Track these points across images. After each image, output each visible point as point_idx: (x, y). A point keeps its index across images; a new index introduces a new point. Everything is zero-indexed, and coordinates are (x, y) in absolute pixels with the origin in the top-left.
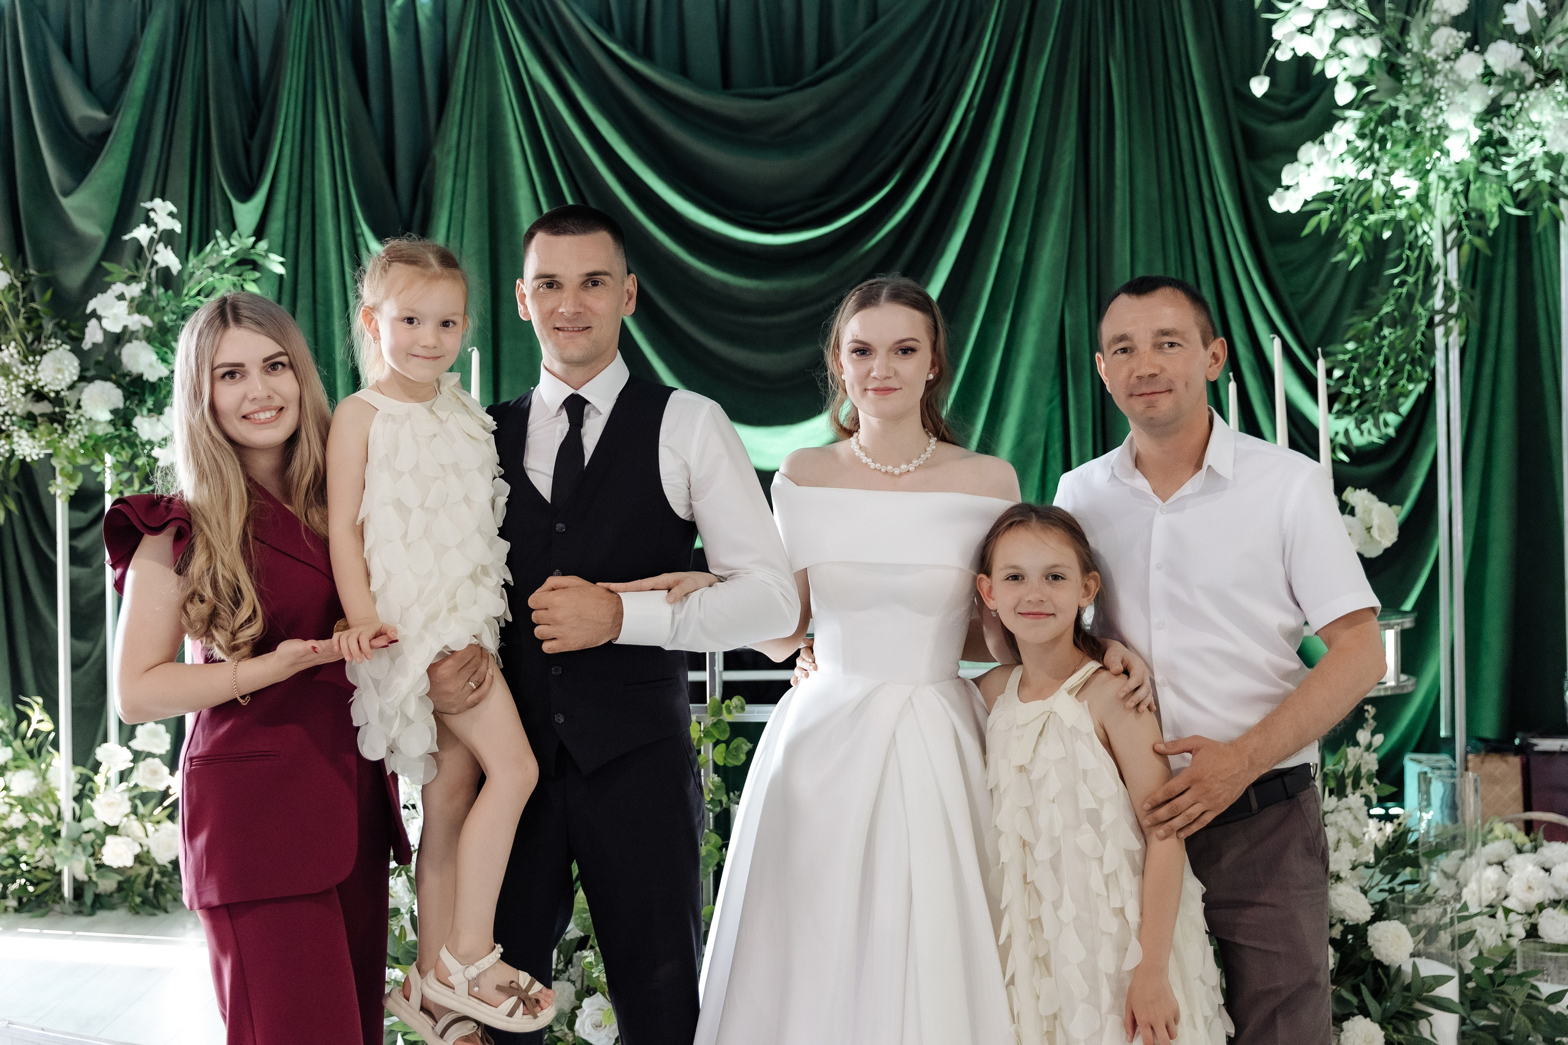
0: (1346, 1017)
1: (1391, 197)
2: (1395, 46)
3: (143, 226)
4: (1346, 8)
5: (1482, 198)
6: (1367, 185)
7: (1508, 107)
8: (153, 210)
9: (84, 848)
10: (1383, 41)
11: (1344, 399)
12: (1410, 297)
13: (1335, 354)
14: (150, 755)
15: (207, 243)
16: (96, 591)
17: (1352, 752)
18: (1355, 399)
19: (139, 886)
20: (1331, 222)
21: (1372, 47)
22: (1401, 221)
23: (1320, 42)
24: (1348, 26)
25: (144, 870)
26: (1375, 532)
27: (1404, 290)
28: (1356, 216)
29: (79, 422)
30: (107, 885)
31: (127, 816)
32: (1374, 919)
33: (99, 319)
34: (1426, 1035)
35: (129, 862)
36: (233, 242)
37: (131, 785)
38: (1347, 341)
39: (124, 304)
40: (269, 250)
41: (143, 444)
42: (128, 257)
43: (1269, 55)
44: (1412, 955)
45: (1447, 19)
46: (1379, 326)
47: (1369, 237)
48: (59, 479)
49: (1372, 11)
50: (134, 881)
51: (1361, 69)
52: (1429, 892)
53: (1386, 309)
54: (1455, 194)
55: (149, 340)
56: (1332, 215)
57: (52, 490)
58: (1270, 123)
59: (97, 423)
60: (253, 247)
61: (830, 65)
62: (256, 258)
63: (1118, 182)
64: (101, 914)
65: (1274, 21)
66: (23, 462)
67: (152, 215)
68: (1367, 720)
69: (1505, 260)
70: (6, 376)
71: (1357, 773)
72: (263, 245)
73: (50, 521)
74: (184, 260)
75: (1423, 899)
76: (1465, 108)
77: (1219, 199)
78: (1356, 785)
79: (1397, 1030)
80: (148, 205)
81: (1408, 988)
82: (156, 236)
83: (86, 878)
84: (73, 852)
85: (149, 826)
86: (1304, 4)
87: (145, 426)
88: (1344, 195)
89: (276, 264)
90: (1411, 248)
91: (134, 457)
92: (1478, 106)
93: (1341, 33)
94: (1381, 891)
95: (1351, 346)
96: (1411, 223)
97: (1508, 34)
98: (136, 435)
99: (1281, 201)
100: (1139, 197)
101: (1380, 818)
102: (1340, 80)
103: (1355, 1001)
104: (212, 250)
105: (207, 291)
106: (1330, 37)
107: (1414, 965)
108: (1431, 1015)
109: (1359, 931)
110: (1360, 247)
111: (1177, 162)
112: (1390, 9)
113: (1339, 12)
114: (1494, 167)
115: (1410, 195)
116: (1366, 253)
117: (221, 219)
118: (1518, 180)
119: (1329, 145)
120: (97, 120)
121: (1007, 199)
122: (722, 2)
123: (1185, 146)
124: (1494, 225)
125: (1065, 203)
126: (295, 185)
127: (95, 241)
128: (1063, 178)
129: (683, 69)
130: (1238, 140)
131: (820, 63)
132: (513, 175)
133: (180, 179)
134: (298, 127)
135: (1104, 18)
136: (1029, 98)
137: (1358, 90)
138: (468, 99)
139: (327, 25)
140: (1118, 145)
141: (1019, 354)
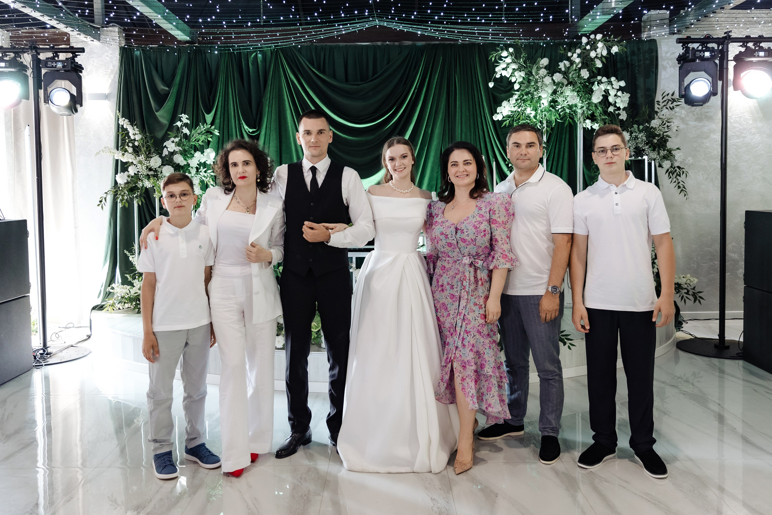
2: (529, 74)
3: (179, 122)
4: (517, 63)
5: (551, 117)
6: (519, 113)
7: (559, 91)
8: (182, 117)
10: (526, 72)
15: (197, 126)
20: (509, 123)
21: (523, 74)
23: (508, 73)
24: (517, 68)
29: (162, 177)
33: (167, 148)
36: (205, 126)
39: (174, 144)
40: (215, 129)
42: (175, 131)
43: (494, 76)
45: (544, 66)
48: (156, 193)
49: (524, 64)
51: (521, 80)
55: (181, 154)
56: (509, 121)
57: (154, 196)
58: (500, 94)
60: (210, 128)
61: (376, 76)
62: (211, 131)
63: (457, 110)
65: (497, 66)
66: (146, 188)
67: (182, 118)
69: (566, 133)
70: (141, 164)
72: (213, 127)
73: (154, 205)
74: (191, 132)
76: (547, 92)
80: (180, 116)
82: (183, 125)
86: (504, 62)
88: (513, 115)
89: (216, 133)
92: (550, 91)
93: (513, 69)
97: (560, 71)
99: (496, 117)
100: (463, 115)
102: (515, 83)
104: (199, 129)
105: (197, 140)
106: (511, 71)
111: (474, 104)
113: (514, 64)
114: (553, 108)
115: (532, 116)
117: (201, 119)
118: (561, 112)
119: (510, 101)
120: (165, 90)
121: (426, 115)
122: (345, 56)
123: (476, 100)
124: (554, 124)
125: (442, 117)
126: (223, 109)
127: (165, 125)
128: (442, 109)
129: (334, 77)
130: (491, 98)
131: (373, 75)
132: (285, 107)
133: (190, 108)
134: (224, 92)
135: (454, 64)
136: (432, 86)
137: (520, 85)
138: (272, 84)
139: (232, 64)
140: (457, 99)
141: (429, 159)
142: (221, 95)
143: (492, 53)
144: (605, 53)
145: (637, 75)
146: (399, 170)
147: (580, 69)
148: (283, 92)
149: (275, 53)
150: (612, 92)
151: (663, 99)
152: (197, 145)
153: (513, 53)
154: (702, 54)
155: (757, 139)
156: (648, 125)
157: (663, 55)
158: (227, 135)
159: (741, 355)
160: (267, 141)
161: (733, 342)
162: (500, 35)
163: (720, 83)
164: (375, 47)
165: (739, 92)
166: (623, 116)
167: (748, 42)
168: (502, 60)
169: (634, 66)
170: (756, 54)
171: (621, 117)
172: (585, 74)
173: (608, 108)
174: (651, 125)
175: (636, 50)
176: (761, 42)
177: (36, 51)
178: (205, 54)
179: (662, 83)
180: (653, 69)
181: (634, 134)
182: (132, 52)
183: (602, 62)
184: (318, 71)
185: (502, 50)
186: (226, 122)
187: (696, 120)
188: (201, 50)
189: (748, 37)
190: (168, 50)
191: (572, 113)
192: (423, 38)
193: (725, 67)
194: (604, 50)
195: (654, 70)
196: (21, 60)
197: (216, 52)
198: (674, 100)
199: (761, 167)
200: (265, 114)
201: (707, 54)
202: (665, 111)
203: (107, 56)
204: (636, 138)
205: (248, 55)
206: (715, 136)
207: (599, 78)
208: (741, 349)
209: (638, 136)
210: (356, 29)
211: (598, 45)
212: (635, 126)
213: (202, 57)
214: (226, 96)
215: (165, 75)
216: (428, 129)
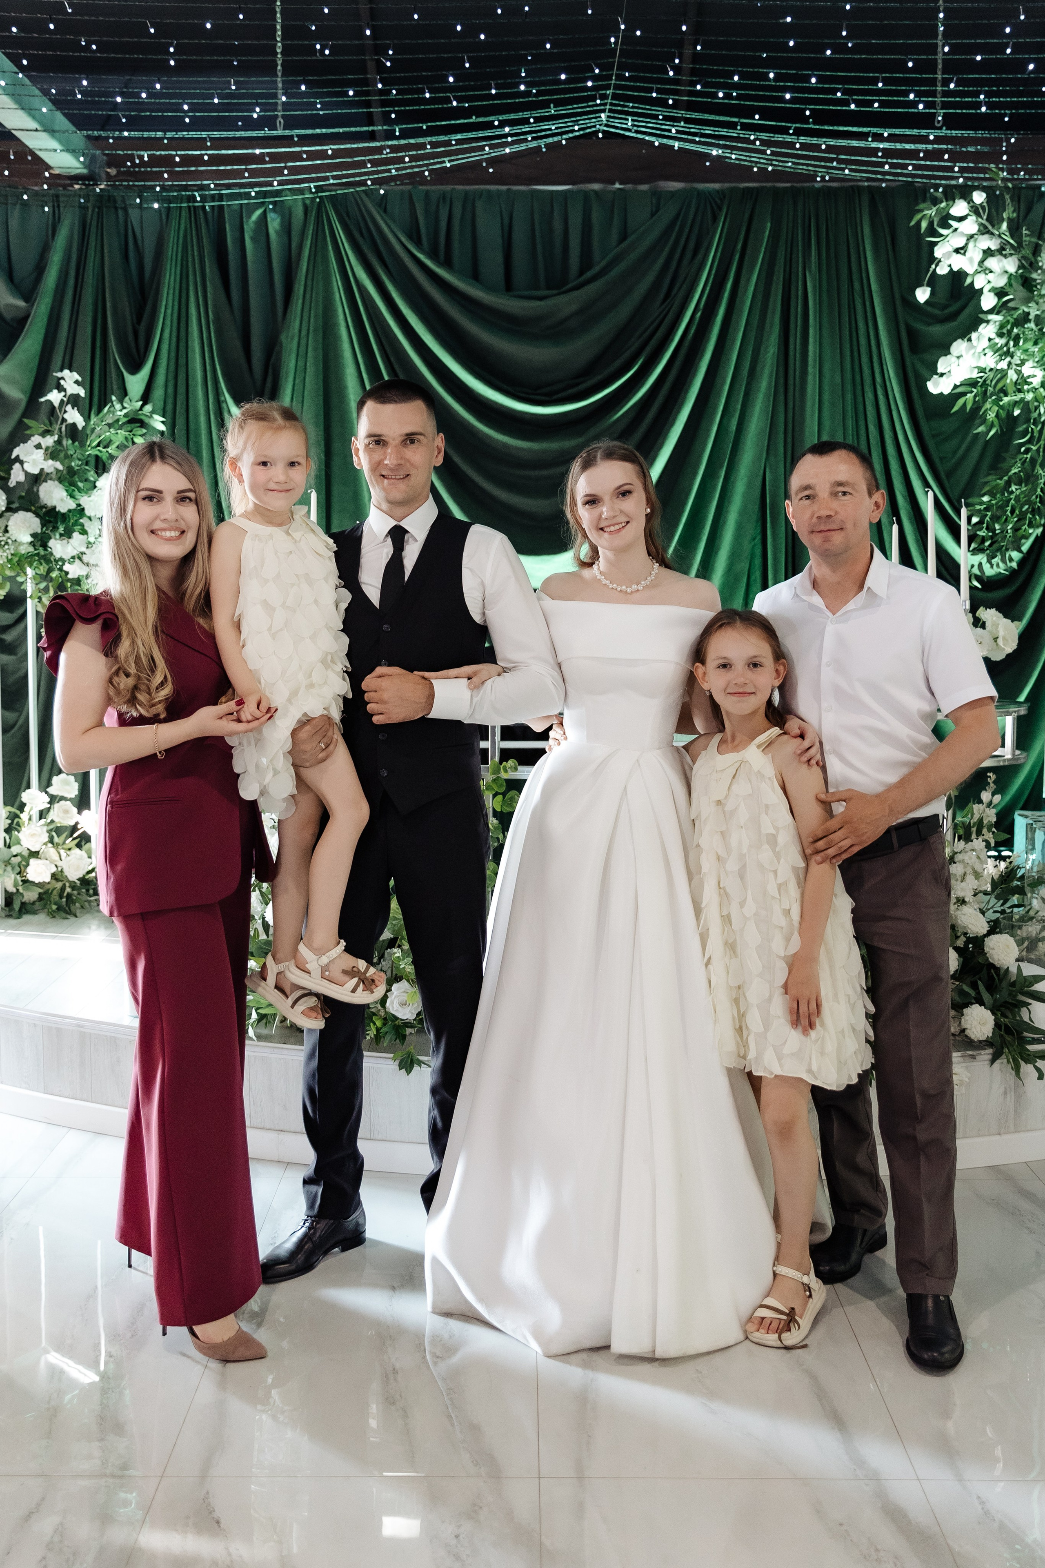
0: (966, 1005)
1: (1022, 382)
2: (1029, 265)
3: (55, 391)
4: (992, 234)
6: (1004, 374)
8: (63, 378)
9: (13, 868)
10: (1019, 260)
11: (979, 540)
12: (1033, 461)
13: (973, 505)
14: (62, 798)
15: (105, 406)
16: (21, 673)
17: (976, 807)
18: (987, 540)
19: (55, 897)
20: (975, 402)
21: (1011, 265)
22: (1028, 402)
23: (971, 260)
24: (993, 248)
25: (59, 885)
26: (1000, 642)
27: (1029, 456)
28: (994, 398)
29: (7, 543)
30: (31, 895)
31: (45, 844)
32: (989, 933)
33: (22, 463)
34: (1026, 1019)
35: (47, 879)
36: (125, 405)
37: (49, 821)
38: (983, 495)
39: (41, 452)
40: (153, 412)
41: (56, 561)
42: (43, 415)
43: (931, 270)
44: (1017, 960)
46: (1008, 484)
47: (1003, 414)
49: (1012, 237)
50: (51, 893)
51: (1001, 282)
52: (1032, 913)
53: (1014, 470)
55: (60, 480)
56: (975, 396)
58: (929, 324)
59: (21, 544)
60: (141, 409)
61: (589, 274)
62: (143, 418)
63: (810, 369)
64: (26, 918)
65: (936, 244)
67: (62, 382)
68: (989, 783)
71: (980, 824)
72: (148, 408)
74: (87, 418)
75: (1026, 919)
77: (888, 384)
78: (979, 833)
79: (1004, 1015)
80: (59, 375)
81: (1013, 984)
82: (65, 399)
83: (14, 890)
84: (5, 871)
85: (62, 852)
86: (959, 230)
87: (58, 547)
88: (985, 381)
89: (158, 423)
90: (1036, 423)
91: (50, 571)
93: (988, 253)
94: (995, 912)
95: (986, 499)
96: (1036, 404)
98: (51, 554)
99: (936, 385)
100: (826, 381)
101: (996, 858)
102: (985, 290)
103: (973, 993)
104: (109, 411)
105: (105, 443)
106: (979, 256)
107: (1019, 968)
108: (1030, 1004)
109: (978, 942)
110: (996, 422)
111: (856, 354)
112: (1027, 235)
113: (986, 236)
115: (1037, 382)
116: (1000, 426)
117: (115, 387)
119: (975, 341)
120: (17, 307)
121: (724, 382)
122: (506, 221)
123: (863, 342)
125: (769, 384)
126: (173, 360)
127: (17, 402)
128: (768, 365)
129: (475, 275)
130: (904, 335)
131: (581, 273)
132: (342, 356)
133: (83, 354)
134: (175, 315)
135: (803, 240)
136: (743, 302)
137: (999, 299)
138: (308, 295)
139: (197, 235)
140: (811, 340)
141: (730, 502)
142: (168, 322)
143: (921, 206)
146: (612, 528)
148: (336, 315)
149: (316, 209)
153: (983, 208)
158: (184, 432)
162: (946, 157)
164: (587, 200)
168: (951, 227)
178: (125, 210)
184: (431, 259)
185: (950, 200)
188: (115, 201)
190: (25, 197)
192: (720, 170)
197: (156, 206)
200: (287, 377)
205: (241, 215)
210: (542, 143)
213: (117, 218)
214: (183, 325)
215: (16, 266)
216: (729, 420)
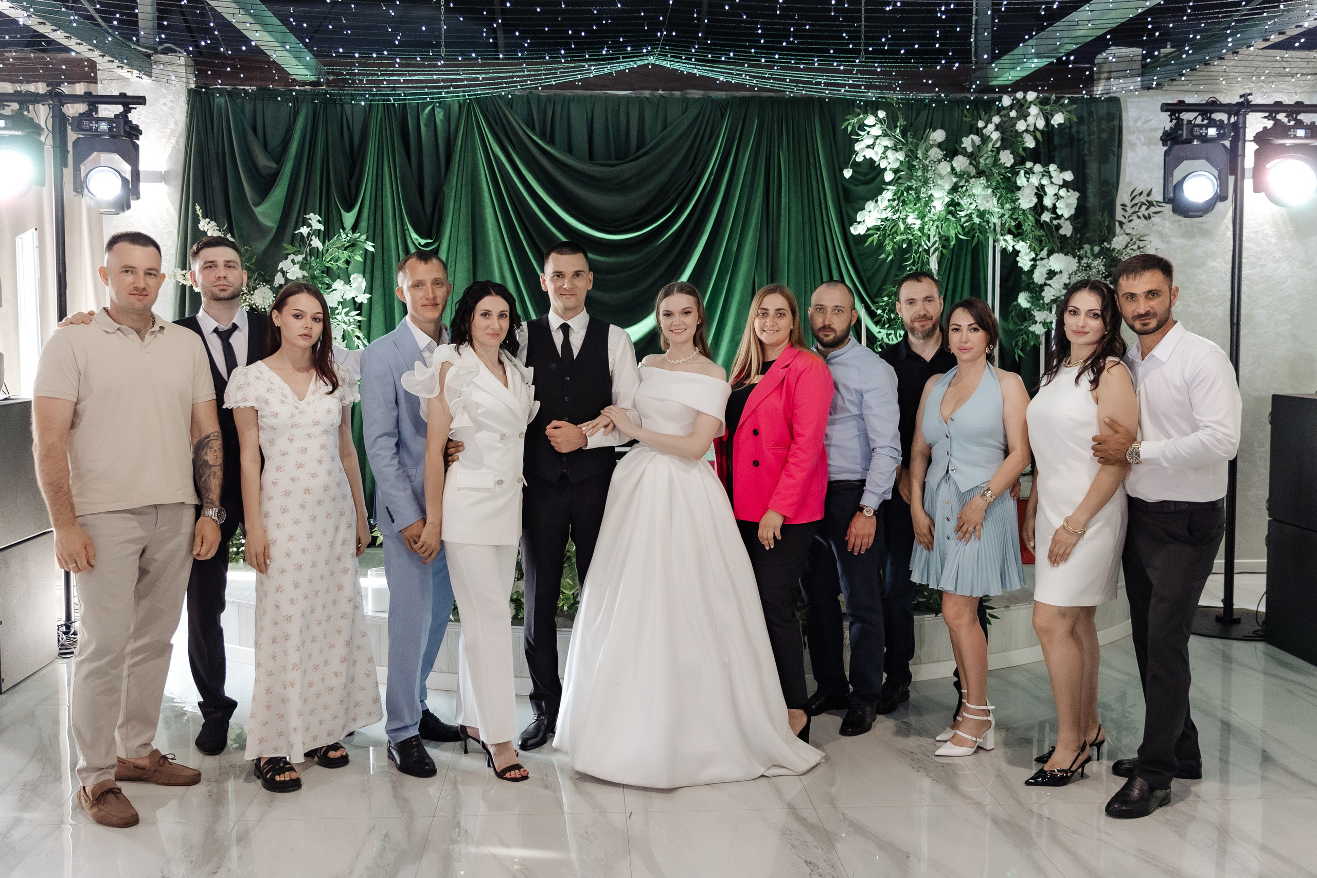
1: (908, 228)
2: (911, 155)
3: (305, 227)
4: (890, 136)
5: (949, 230)
6: (895, 223)
7: (962, 187)
8: (310, 219)
10: (906, 153)
11: (882, 323)
13: (878, 302)
15: (335, 235)
18: (887, 324)
20: (879, 240)
21: (901, 156)
22: (911, 240)
23: (877, 153)
24: (890, 146)
28: (890, 237)
33: (283, 272)
36: (348, 234)
38: (884, 297)
39: (295, 265)
40: (367, 240)
42: (296, 243)
43: (853, 158)
45: (937, 144)
47: (896, 247)
49: (903, 138)
51: (896, 165)
54: (937, 227)
56: (879, 237)
58: (856, 185)
60: (359, 238)
61: (643, 151)
62: (360, 243)
63: (783, 213)
65: (857, 141)
67: (309, 221)
69: (966, 255)
72: (363, 237)
74: (324, 243)
76: (942, 188)
77: (831, 224)
80: (307, 216)
82: (311, 232)
86: (870, 133)
88: (885, 227)
89: (370, 247)
90: (916, 253)
92: (948, 187)
93: (886, 148)
95: (886, 299)
96: (915, 241)
97: (964, 153)
99: (855, 229)
100: (793, 220)
102: (888, 169)
104: (338, 239)
106: (881, 150)
110: (892, 252)
111: (811, 203)
112: (910, 137)
113: (886, 138)
114: (953, 216)
115: (917, 227)
116: (895, 255)
117: (337, 220)
118: (966, 222)
119: (879, 202)
120: (272, 167)
121: (729, 220)
122: (590, 115)
123: (816, 195)
124: (953, 243)
125: (757, 222)
126: (373, 203)
127: (270, 229)
128: (756, 210)
129: (570, 150)
130: (841, 193)
131: (638, 149)
132: (483, 200)
133: (314, 199)
134: (375, 173)
135: (778, 133)
136: (740, 170)
137: (895, 175)
138: (462, 162)
139: (389, 124)
140: (783, 194)
141: (732, 296)
142: (370, 181)
143: (848, 117)
144: (1041, 124)
145: (1087, 158)
146: (678, 331)
147: (998, 150)
148: (479, 175)
149: (466, 107)
150: (1050, 191)
151: (1132, 200)
152: (335, 268)
153: (884, 120)
154: (1203, 131)
155: (1284, 268)
156: (1108, 246)
157: (1131, 124)
158: (380, 249)
159: (1260, 633)
160: (452, 261)
161: (1247, 612)
162: (863, 87)
163: (1231, 179)
164: (641, 101)
165: (1262, 195)
166: (1067, 230)
167: (1278, 112)
168: (865, 130)
169: (1082, 142)
170: (1291, 133)
171: (1062, 232)
172: (1007, 158)
173: (1040, 215)
174: (1113, 246)
175: (1085, 114)
176: (1298, 113)
177: (60, 101)
178: (342, 105)
179: (1128, 172)
180: (1113, 148)
181: (1085, 261)
182: (211, 99)
183: (1035, 138)
184: (541, 139)
185: (866, 113)
186: (379, 227)
187: (1183, 236)
188: (335, 100)
189: (1278, 104)
190: (279, 99)
191: (984, 224)
192: (727, 86)
193: (1240, 153)
194: (1039, 119)
195: (1116, 149)
196: (30, 115)
197: (363, 103)
198: (1150, 204)
199: (1289, 317)
200: (448, 215)
201: (1212, 132)
202: (1136, 221)
203: (165, 104)
204: (1088, 267)
205: (419, 108)
206: (1214, 264)
207: (1029, 165)
208: (1261, 624)
209: (1091, 263)
210: (613, 71)
211: (1030, 110)
212: (1087, 247)
213: (336, 111)
214: (380, 180)
215: (269, 141)
216: (732, 245)
